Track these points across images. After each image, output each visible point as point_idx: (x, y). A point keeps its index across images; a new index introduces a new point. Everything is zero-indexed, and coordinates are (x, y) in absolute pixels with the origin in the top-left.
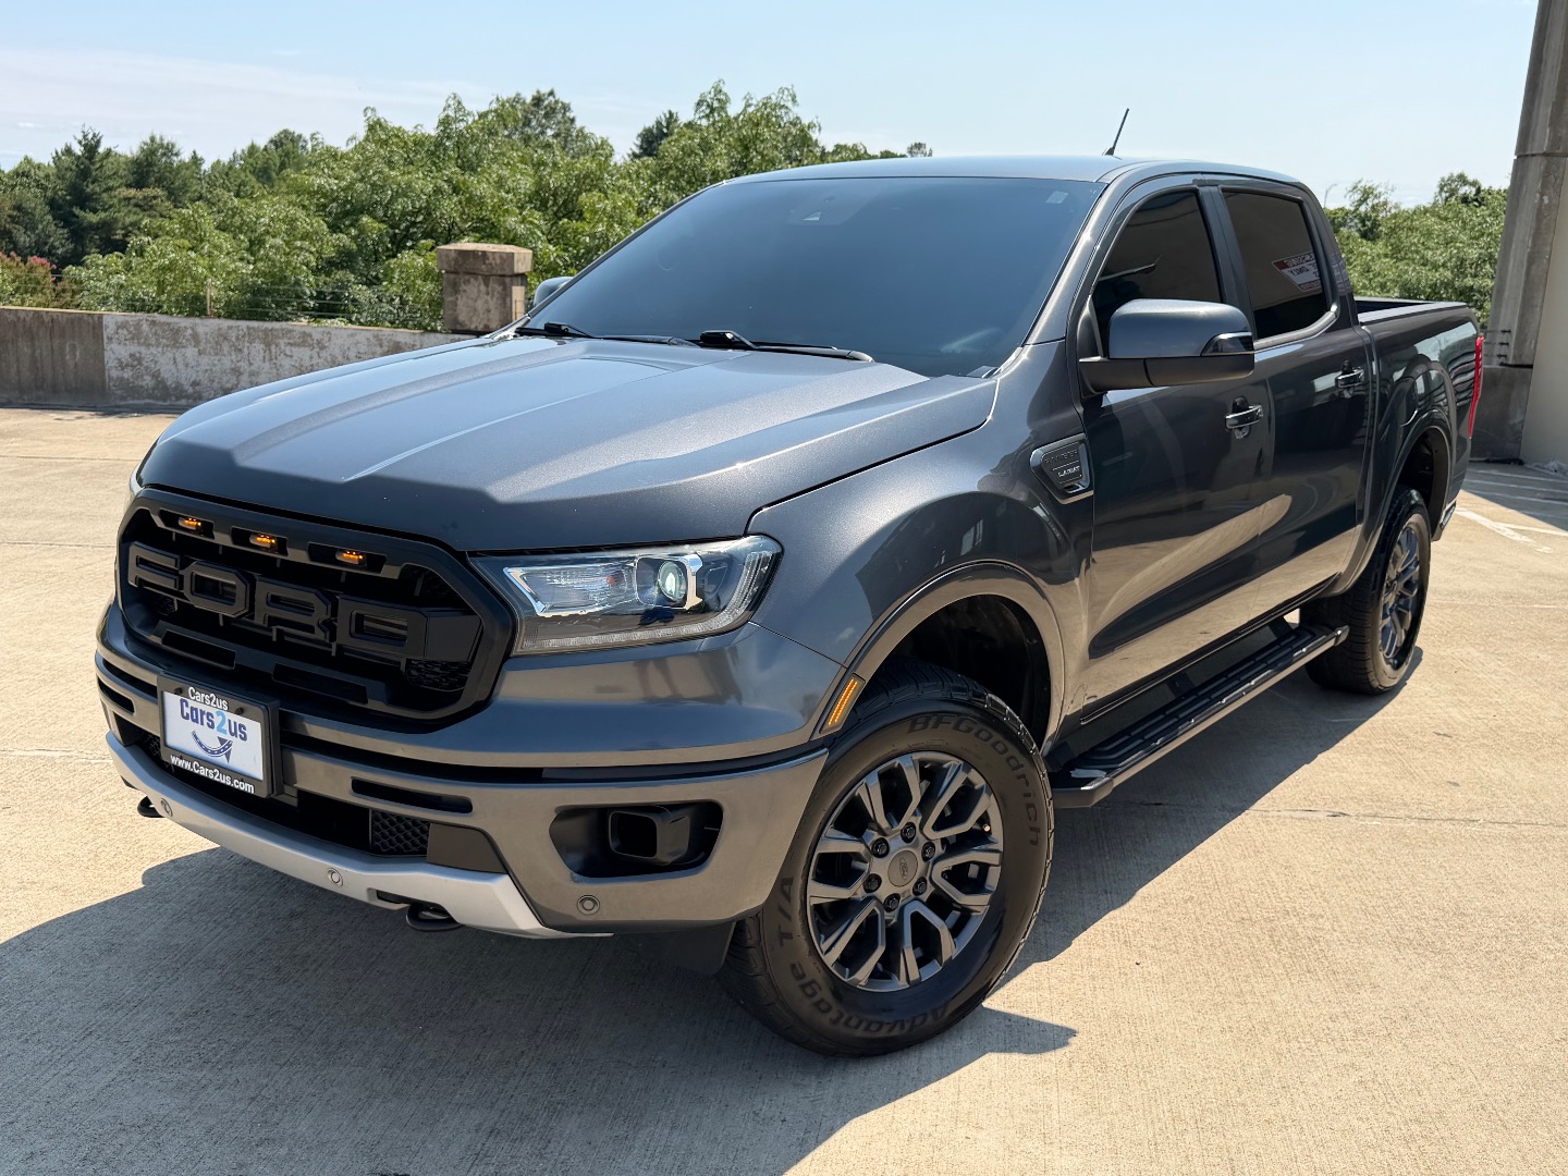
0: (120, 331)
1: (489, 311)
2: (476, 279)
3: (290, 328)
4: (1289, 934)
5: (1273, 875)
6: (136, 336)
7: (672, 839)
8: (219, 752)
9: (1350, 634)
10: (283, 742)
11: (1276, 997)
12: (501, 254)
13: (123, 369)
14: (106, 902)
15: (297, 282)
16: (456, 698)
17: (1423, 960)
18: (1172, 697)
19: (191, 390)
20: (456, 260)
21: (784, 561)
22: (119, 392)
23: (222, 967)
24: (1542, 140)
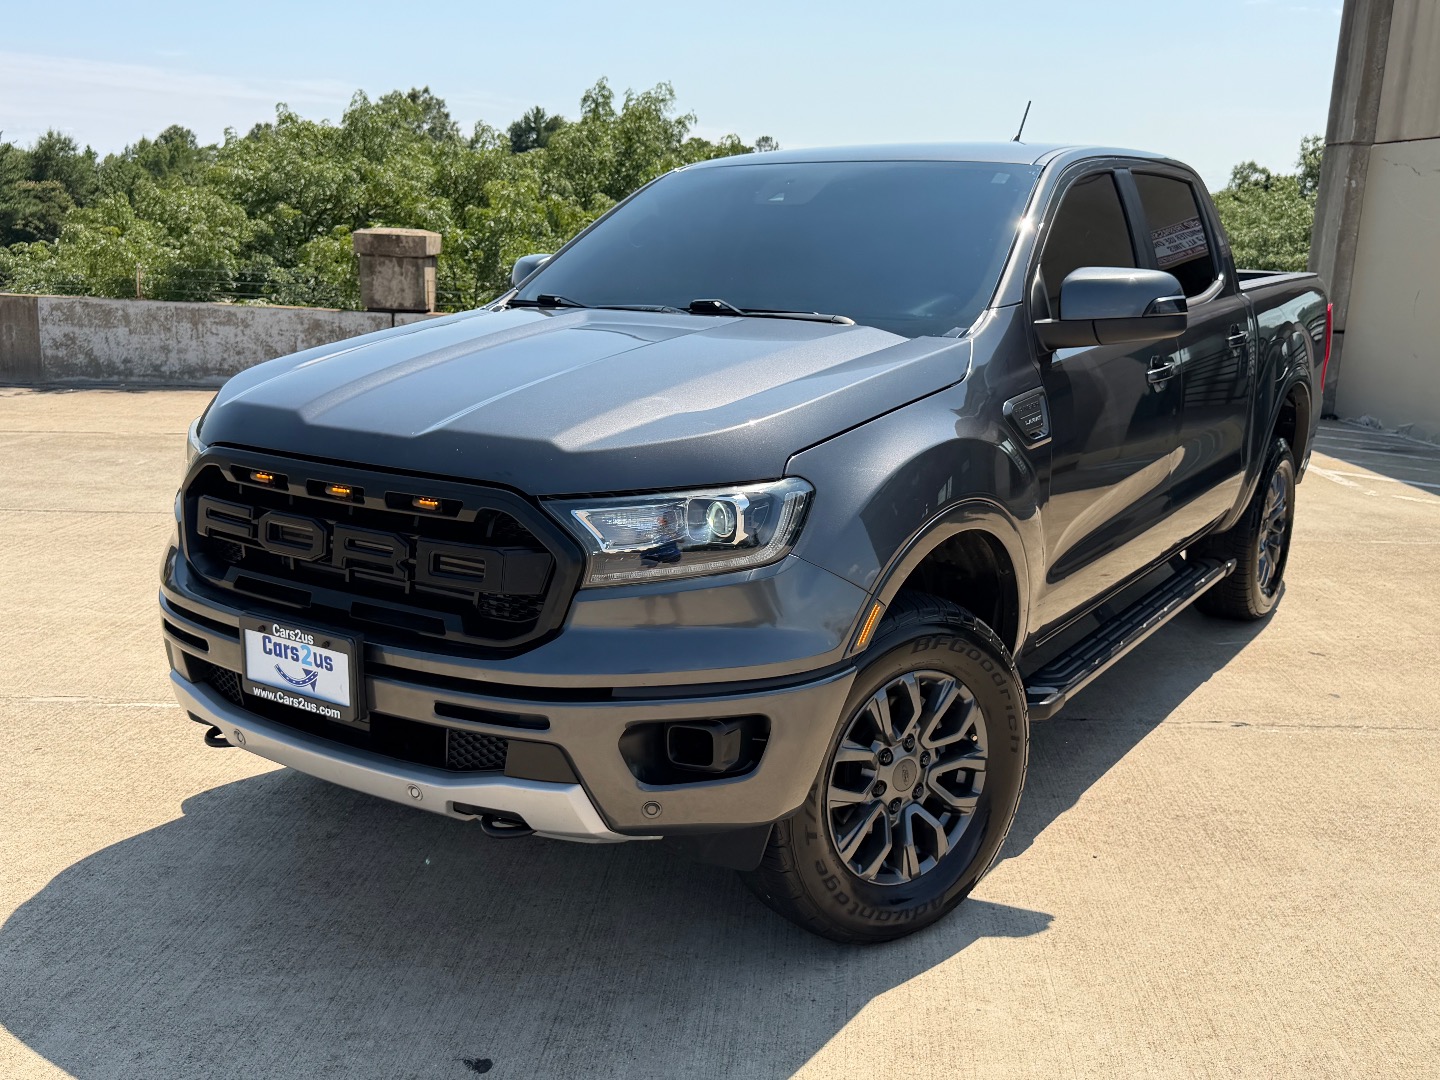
0: (54, 312)
1: (403, 290)
2: (391, 261)
3: (216, 308)
4: (1220, 828)
5: (1196, 777)
6: (70, 317)
7: (726, 748)
8: (304, 682)
9: (1237, 565)
10: (366, 671)
11: (1220, 882)
12: (413, 239)
13: (57, 349)
14: (153, 830)
15: (221, 265)
16: (531, 626)
17: (1339, 846)
18: (1097, 625)
19: (122, 367)
20: (372, 244)
21: (816, 500)
22: (54, 370)
23: (275, 884)
24: (1349, 132)
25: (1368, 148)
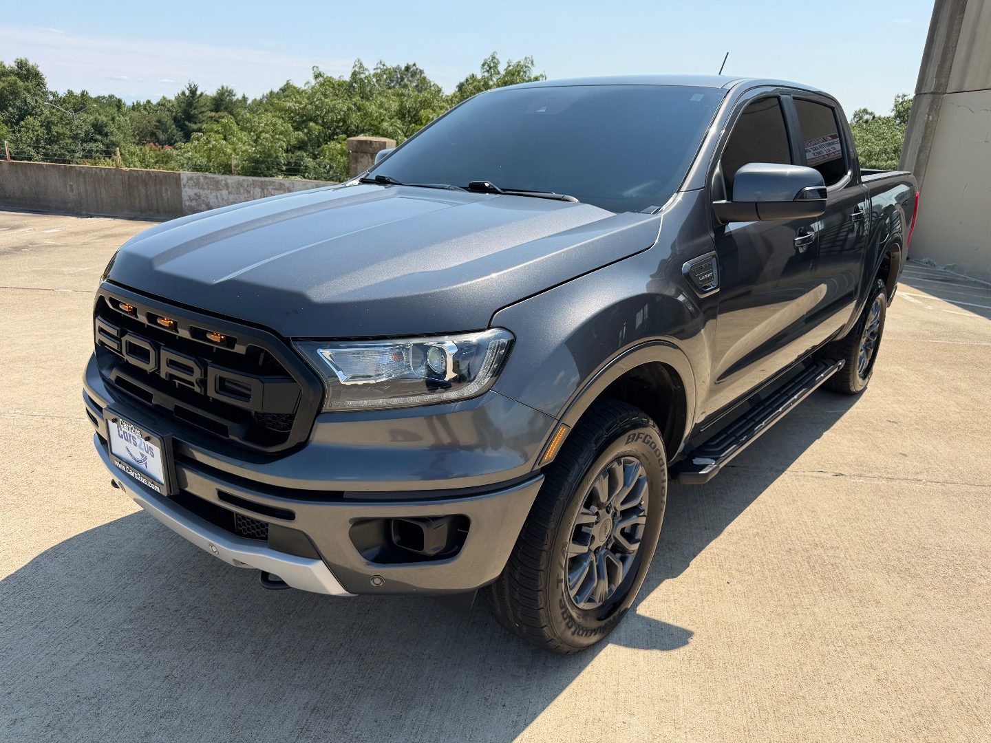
0: (189, 181)
2: (367, 156)
3: (274, 180)
4: (819, 561)
5: (805, 517)
6: (197, 184)
7: (434, 540)
8: (141, 461)
9: (845, 364)
10: (176, 460)
11: (816, 610)
12: (379, 142)
13: (191, 201)
14: (110, 523)
15: (277, 157)
16: (285, 438)
17: (905, 582)
20: (357, 145)
21: (517, 345)
23: (169, 572)
24: (931, 86)
25: (942, 96)
